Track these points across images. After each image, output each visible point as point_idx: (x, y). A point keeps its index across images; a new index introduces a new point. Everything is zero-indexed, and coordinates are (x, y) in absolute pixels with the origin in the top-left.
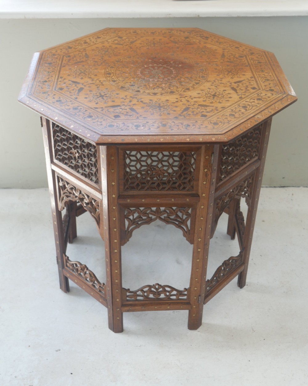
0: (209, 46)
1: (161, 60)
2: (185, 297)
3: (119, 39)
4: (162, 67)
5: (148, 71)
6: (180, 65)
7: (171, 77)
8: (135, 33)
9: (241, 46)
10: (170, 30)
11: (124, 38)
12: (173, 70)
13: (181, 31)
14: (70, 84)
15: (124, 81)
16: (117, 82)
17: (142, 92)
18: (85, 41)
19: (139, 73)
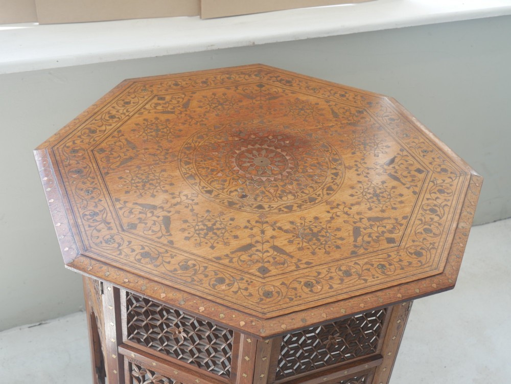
0: (303, 98)
1: (253, 136)
3: (160, 102)
4: (262, 149)
5: (249, 162)
6: (288, 142)
7: (291, 168)
8: (179, 87)
9: (346, 93)
10: (227, 74)
11: (168, 98)
12: (284, 154)
13: (242, 73)
14: (140, 213)
15: (224, 189)
16: (214, 193)
17: (266, 206)
18: (109, 113)
19: (236, 168)
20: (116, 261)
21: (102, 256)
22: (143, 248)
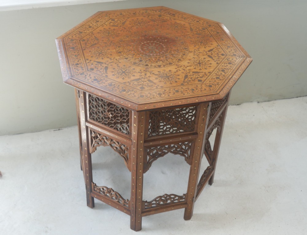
0: (178, 22)
1: (151, 37)
2: (184, 200)
3: (112, 21)
4: (154, 43)
5: (146, 48)
6: (166, 40)
7: (164, 51)
8: (122, 15)
9: (200, 20)
10: (146, 10)
11: (116, 20)
12: (163, 45)
13: (153, 10)
14: (96, 65)
15: (133, 57)
16: (129, 59)
17: (149, 65)
18: (89, 25)
19: (140, 50)
20: (84, 81)
21: (78, 79)
22: (95, 77)
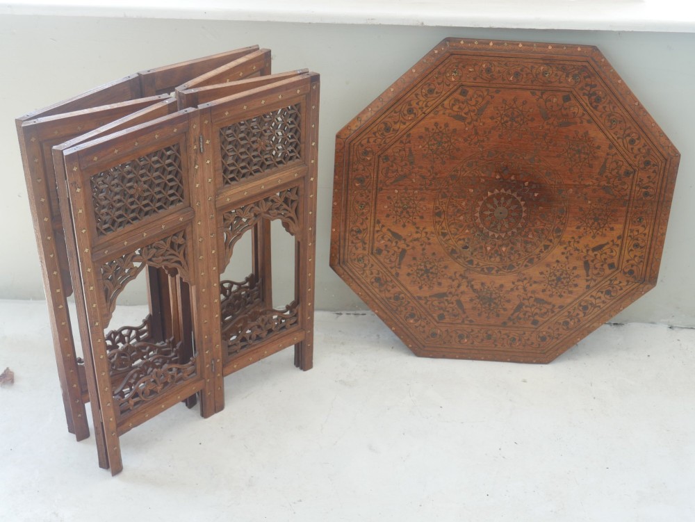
0: (592, 132)
1: (513, 177)
3: (461, 98)
4: (510, 197)
5: (491, 210)
6: (536, 195)
7: (518, 229)
9: (639, 138)
14: (389, 240)
15: (456, 234)
16: (447, 237)
18: (410, 103)
19: (477, 215)
22: (378, 274)
